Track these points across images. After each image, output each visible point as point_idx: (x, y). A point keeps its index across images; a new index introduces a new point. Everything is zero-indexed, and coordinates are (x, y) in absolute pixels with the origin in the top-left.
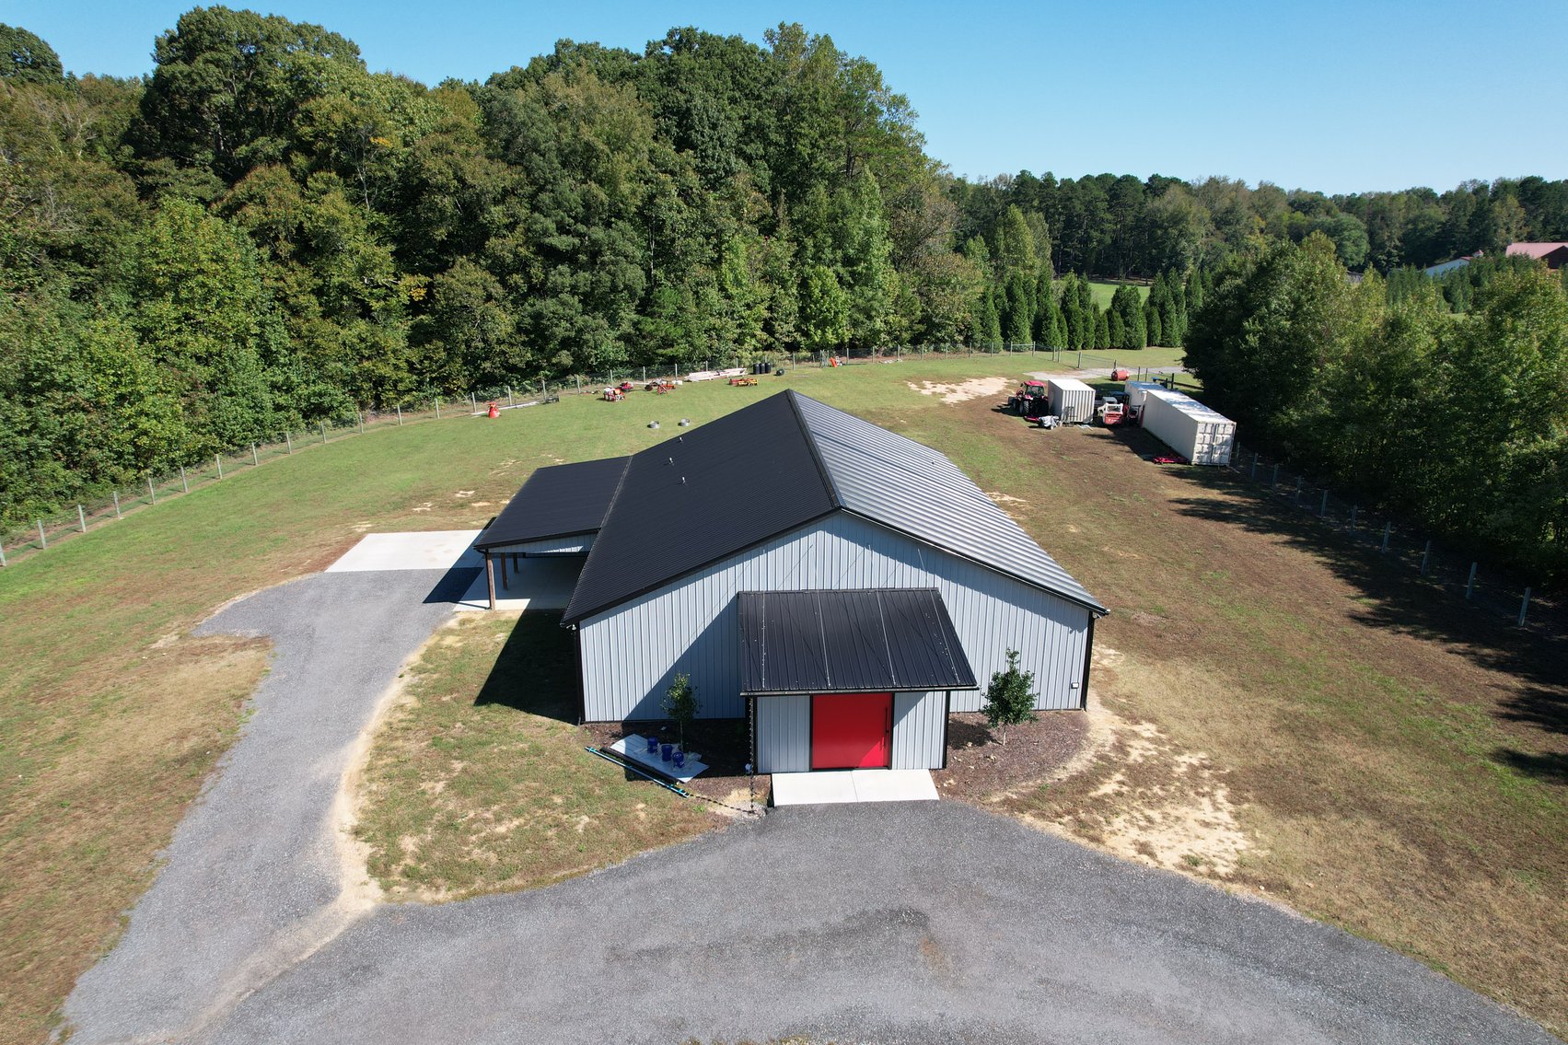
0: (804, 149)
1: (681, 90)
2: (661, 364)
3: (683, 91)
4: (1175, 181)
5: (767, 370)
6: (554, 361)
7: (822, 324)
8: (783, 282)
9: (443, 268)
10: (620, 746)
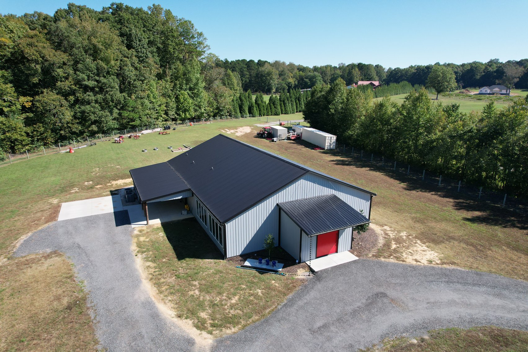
0: (171, 49)
1: (126, 27)
2: (130, 128)
3: (127, 27)
4: (266, 62)
5: (169, 128)
6: (90, 129)
7: (185, 111)
8: (169, 96)
9: (37, 94)
10: (247, 263)
